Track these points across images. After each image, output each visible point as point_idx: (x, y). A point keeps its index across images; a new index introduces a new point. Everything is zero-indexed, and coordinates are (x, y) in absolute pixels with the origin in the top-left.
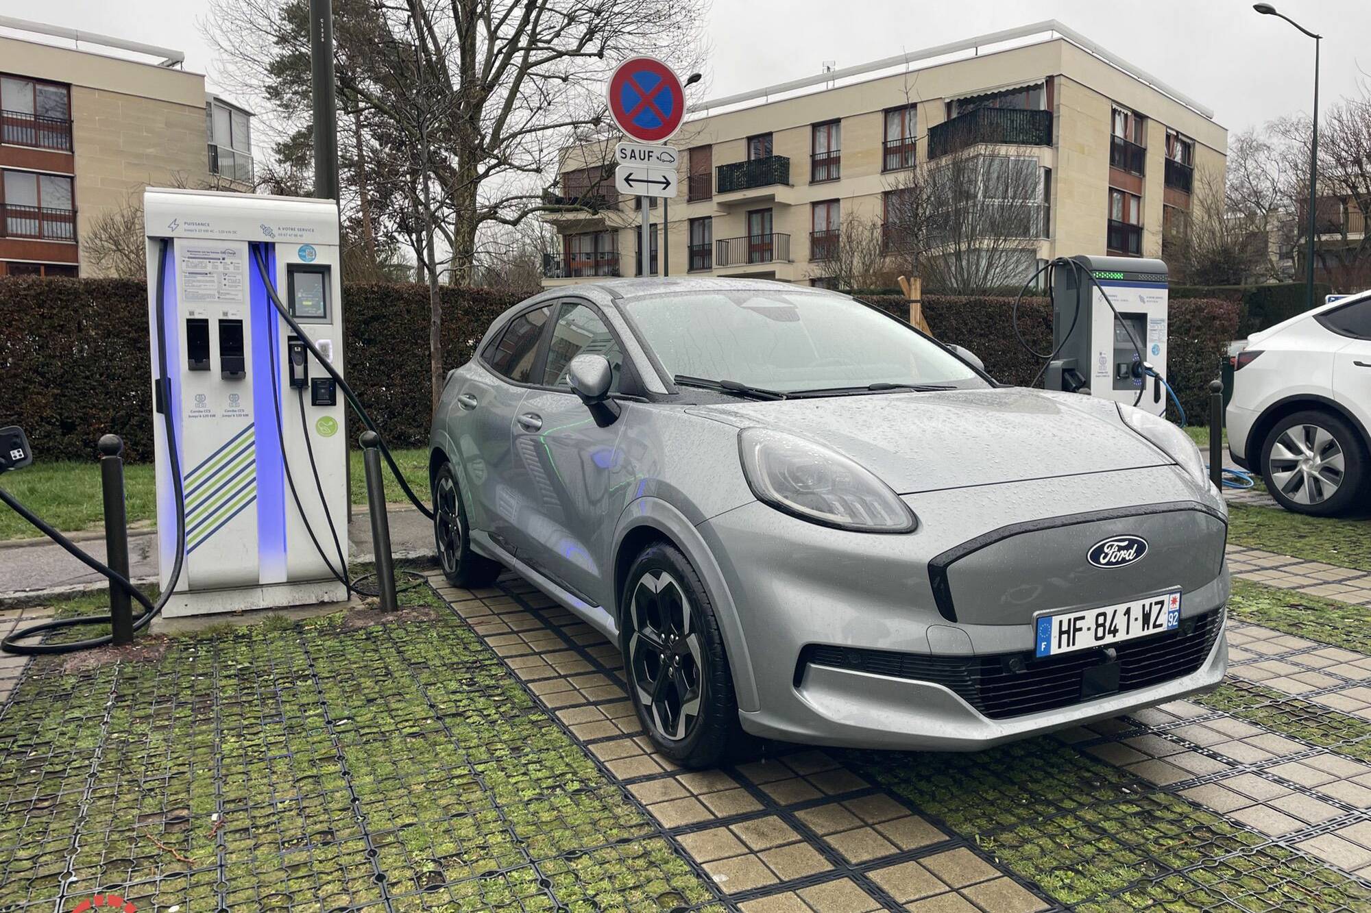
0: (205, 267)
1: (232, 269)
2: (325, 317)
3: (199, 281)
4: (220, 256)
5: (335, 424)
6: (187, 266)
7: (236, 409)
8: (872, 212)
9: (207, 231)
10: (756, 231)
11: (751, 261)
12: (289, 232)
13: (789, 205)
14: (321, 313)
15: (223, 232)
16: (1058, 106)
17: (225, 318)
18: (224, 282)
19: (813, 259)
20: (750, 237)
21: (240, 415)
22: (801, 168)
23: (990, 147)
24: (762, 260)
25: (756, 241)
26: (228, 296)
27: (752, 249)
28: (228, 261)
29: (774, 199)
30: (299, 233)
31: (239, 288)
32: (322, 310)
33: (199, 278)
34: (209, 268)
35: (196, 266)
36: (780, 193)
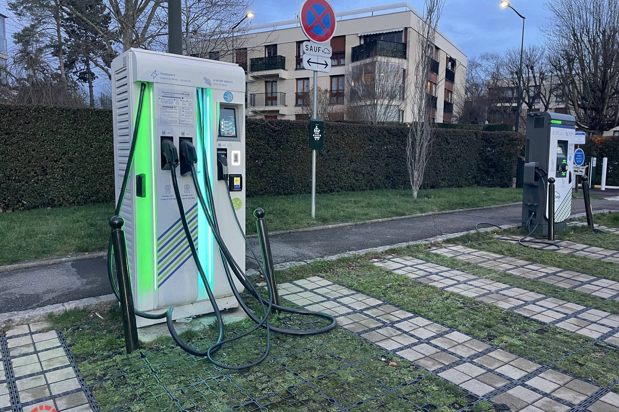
0: (172, 103)
1: (187, 105)
2: (236, 137)
3: (168, 112)
4: (181, 96)
5: (241, 202)
6: (162, 102)
7: (188, 194)
8: (325, 84)
9: (174, 79)
10: (269, 90)
11: (266, 105)
12: (219, 83)
13: (285, 79)
14: (234, 133)
15: (183, 80)
16: (409, 41)
17: (183, 136)
18: (183, 113)
19: (297, 105)
20: (266, 93)
21: (190, 198)
22: (291, 62)
23: (386, 58)
24: (272, 105)
25: (269, 95)
26: (185, 122)
27: (267, 99)
28: (185, 99)
29: (279, 76)
30: (225, 84)
31: (191, 117)
32: (235, 132)
33: (168, 110)
34: (174, 104)
35: (166, 102)
36: (282, 73)
